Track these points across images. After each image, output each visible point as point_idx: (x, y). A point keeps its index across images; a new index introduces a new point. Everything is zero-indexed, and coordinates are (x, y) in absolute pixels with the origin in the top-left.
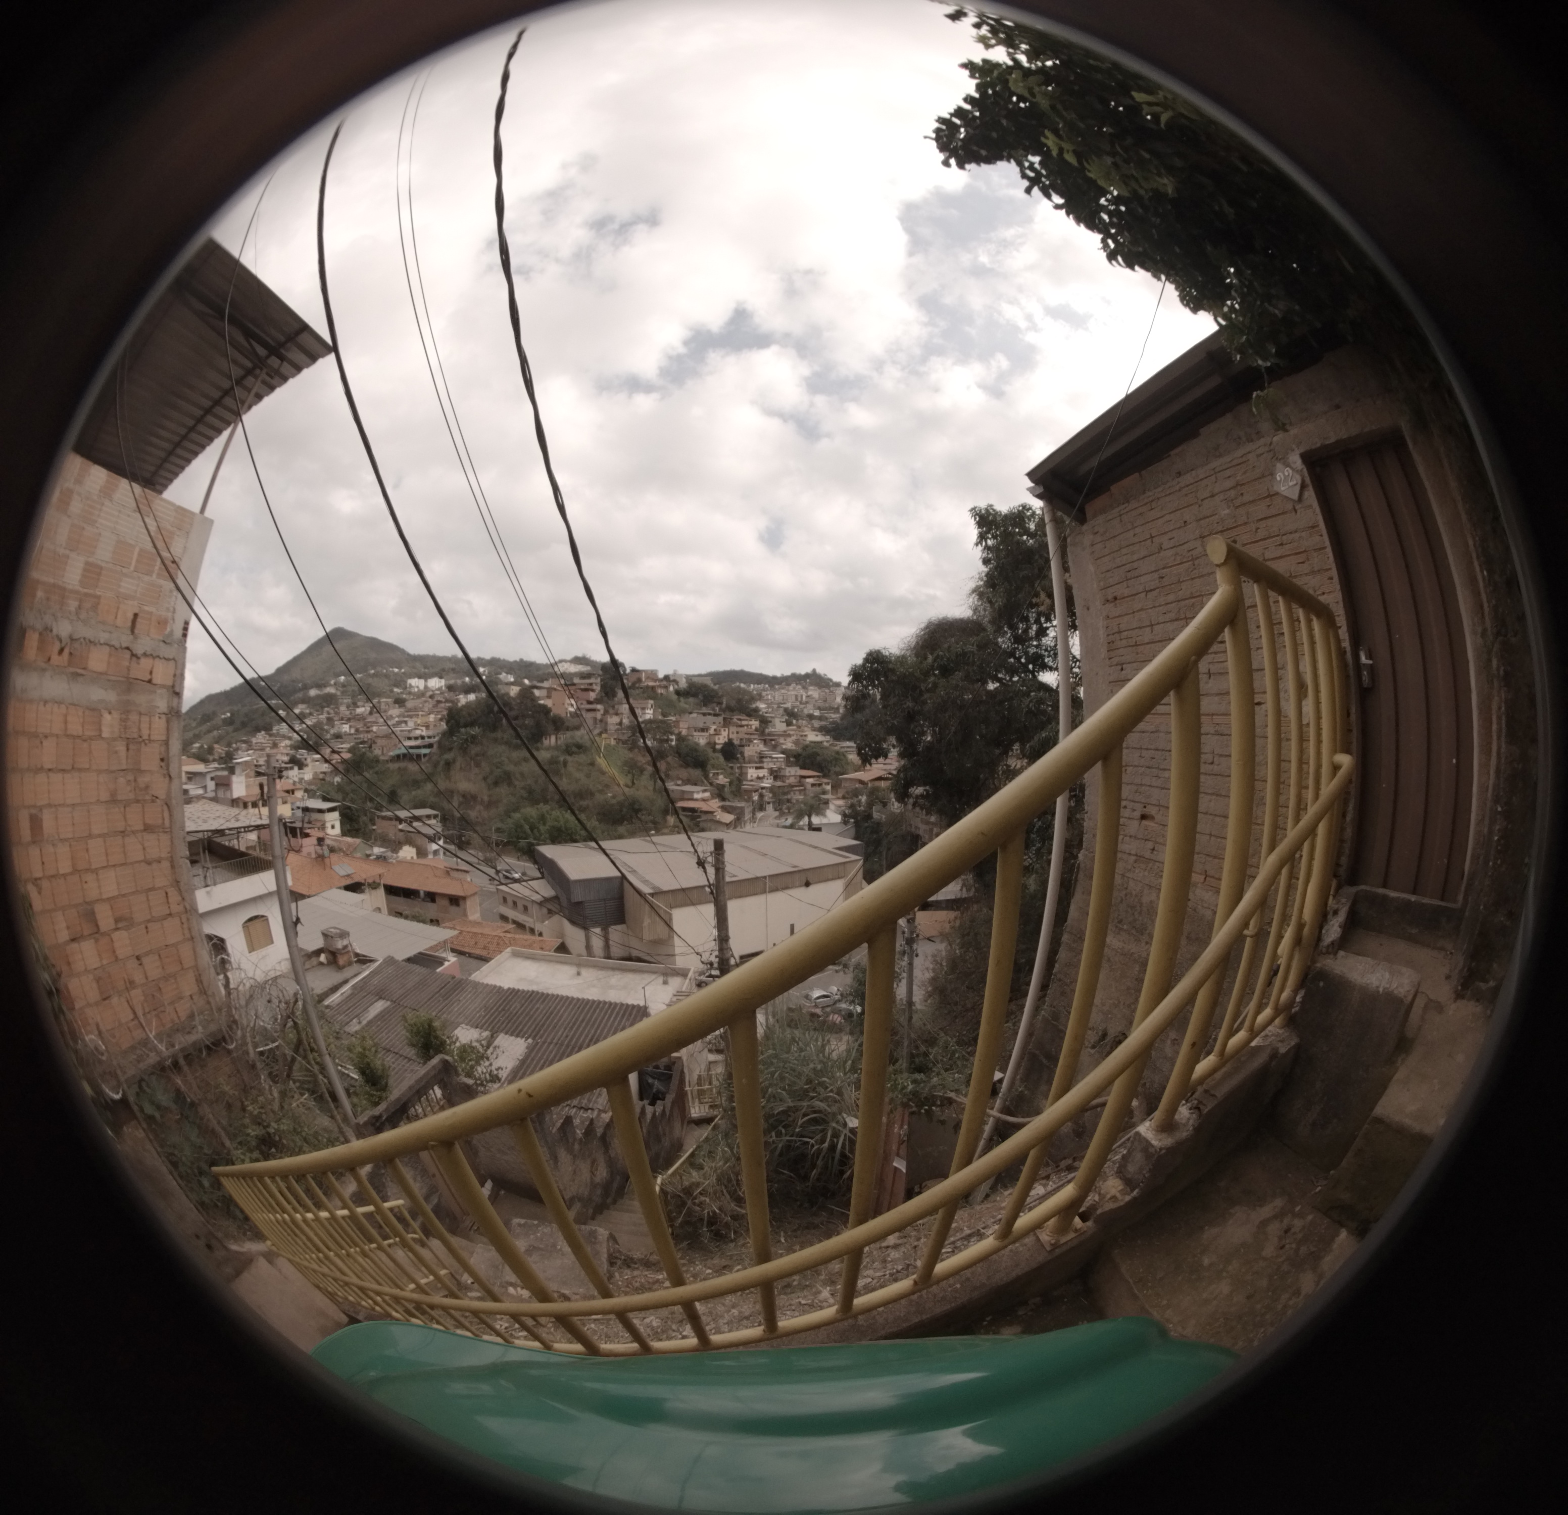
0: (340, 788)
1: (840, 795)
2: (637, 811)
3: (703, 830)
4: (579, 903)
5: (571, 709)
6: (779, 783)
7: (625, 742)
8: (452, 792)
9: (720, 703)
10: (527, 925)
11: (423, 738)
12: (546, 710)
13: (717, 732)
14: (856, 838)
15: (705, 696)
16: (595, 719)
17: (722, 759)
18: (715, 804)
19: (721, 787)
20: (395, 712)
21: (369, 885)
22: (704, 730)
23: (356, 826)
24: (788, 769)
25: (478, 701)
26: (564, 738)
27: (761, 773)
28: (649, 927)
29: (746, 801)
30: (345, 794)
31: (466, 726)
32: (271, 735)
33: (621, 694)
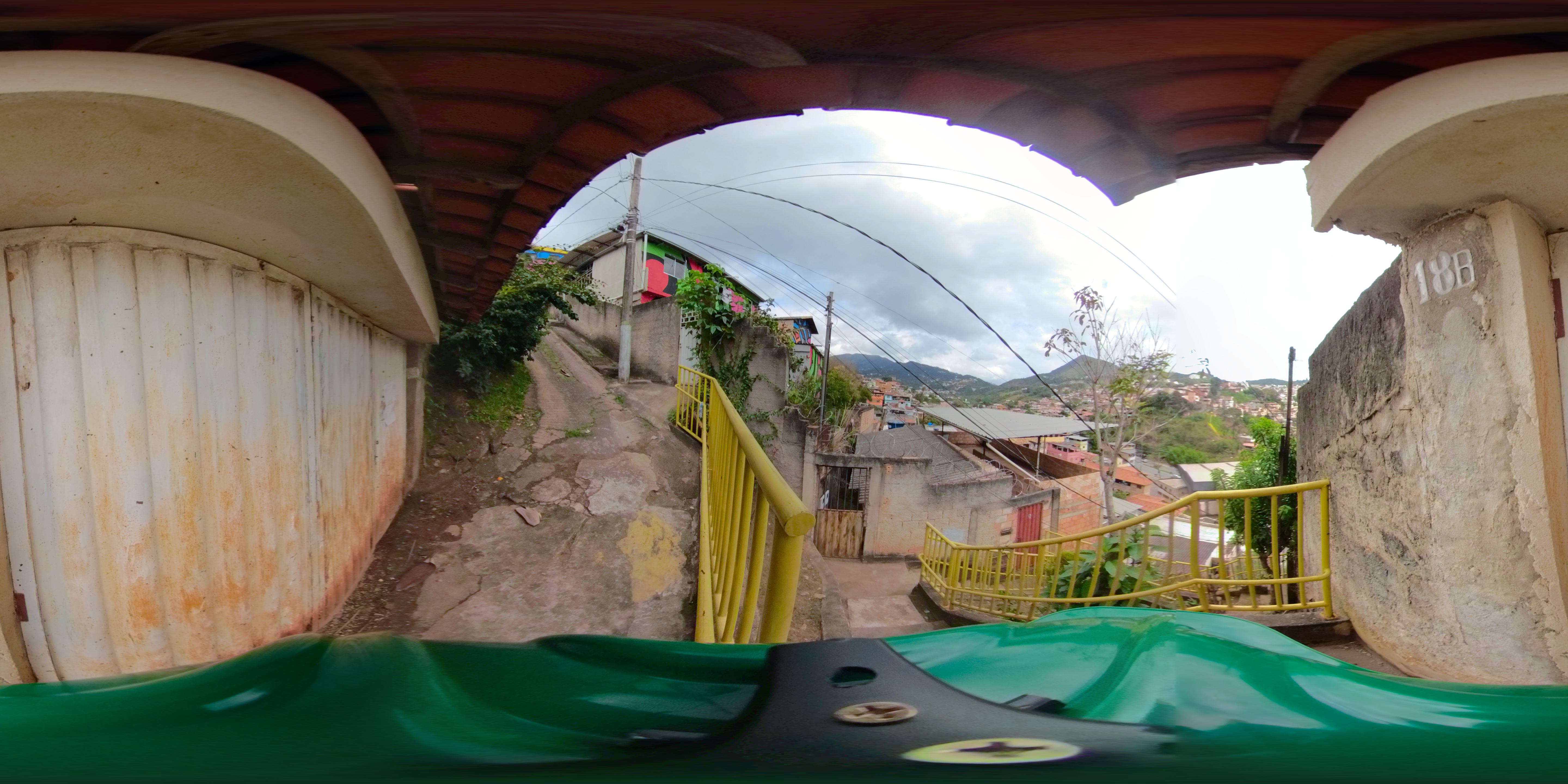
2: (1225, 448)
5: (1198, 400)
7: (1221, 415)
8: (1141, 435)
9: (1263, 396)
12: (1185, 401)
13: (1262, 411)
15: (1255, 392)
16: (1207, 405)
22: (1256, 410)
26: (1193, 414)
31: (1149, 405)
33: (1219, 393)
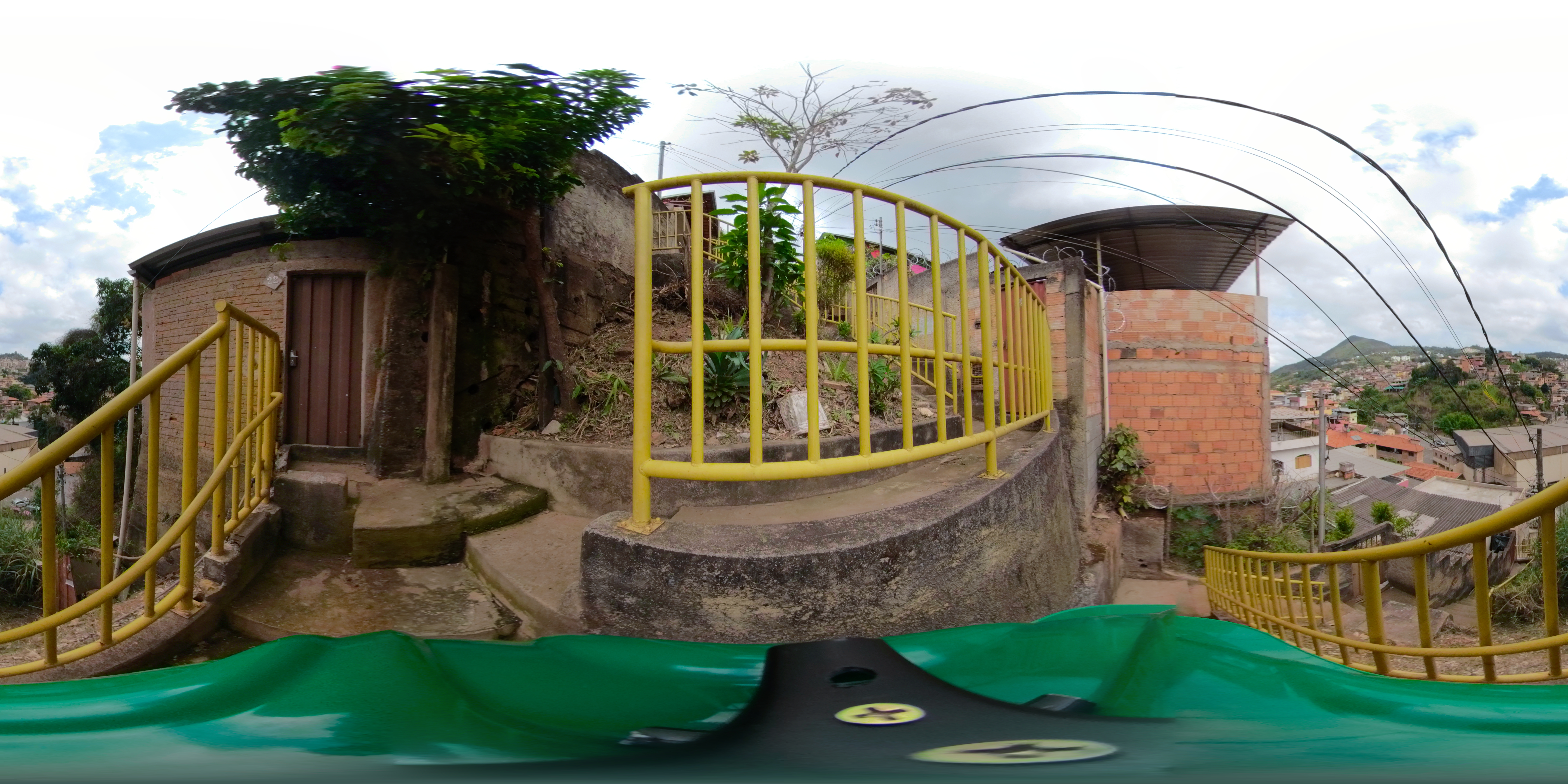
0: (1357, 404)
2: (1502, 415)
3: (1533, 424)
4: (1472, 457)
5: (1472, 369)
7: (1496, 384)
8: (1414, 406)
9: (1541, 367)
10: (1447, 466)
11: (1400, 382)
12: (1459, 370)
15: (1534, 363)
16: (1483, 374)
17: (1541, 392)
18: (1538, 413)
19: (1541, 405)
20: (1386, 371)
21: (1369, 445)
22: (1533, 379)
23: (1365, 419)
25: (1427, 366)
26: (1468, 382)
27: (1560, 398)
28: (1505, 468)
29: (1552, 411)
30: (1360, 406)
31: (1421, 377)
32: (1321, 381)
33: (1494, 362)
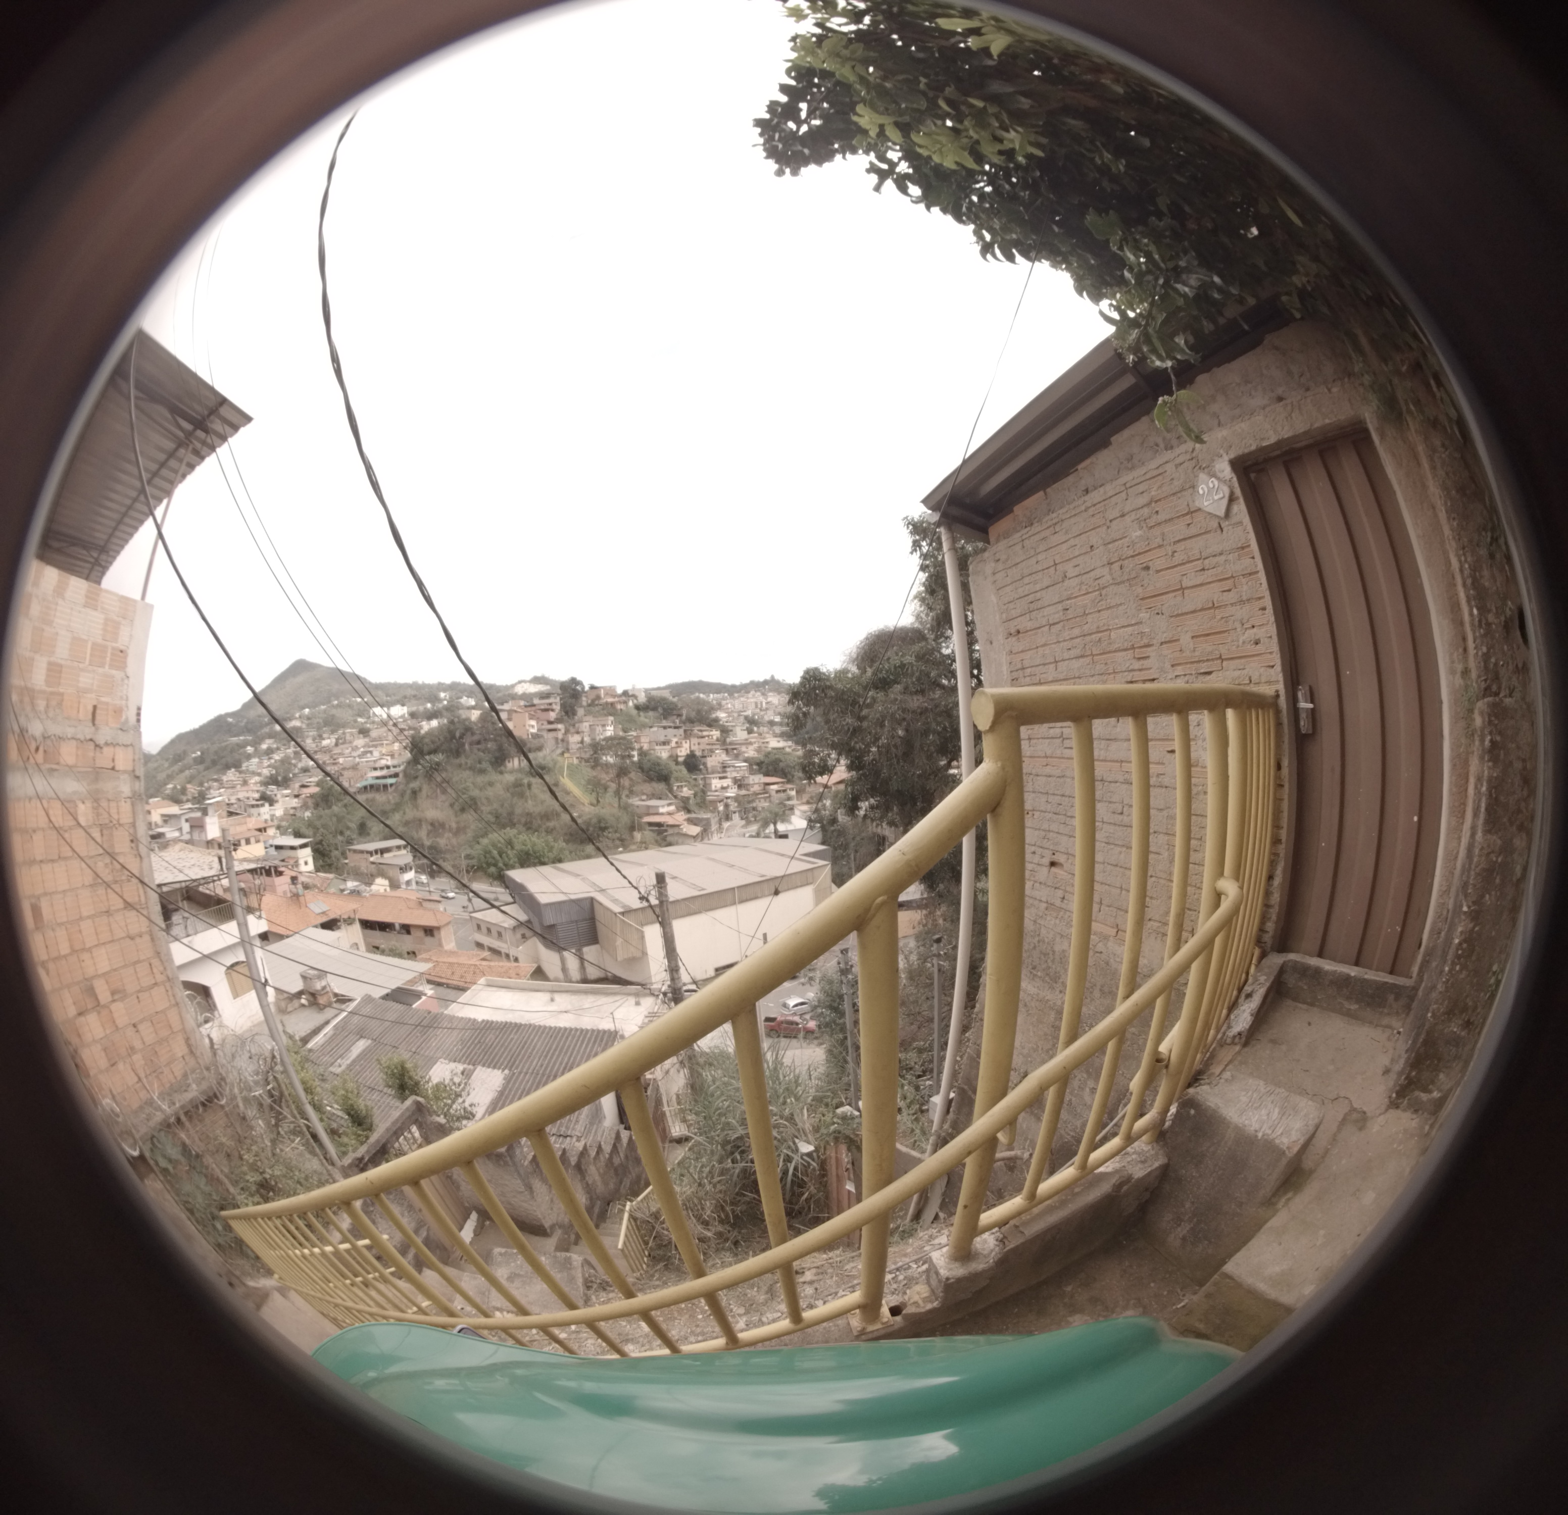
0: (310, 824)
1: (805, 800)
3: (670, 844)
4: (552, 926)
5: (534, 731)
6: (743, 792)
7: (587, 761)
8: (420, 820)
9: (679, 715)
10: (503, 951)
11: (388, 767)
13: (678, 745)
14: (823, 843)
15: (664, 709)
16: (557, 739)
17: (684, 771)
18: (681, 817)
19: (685, 800)
20: (360, 742)
21: (345, 920)
22: (664, 743)
23: (329, 861)
24: (752, 777)
25: (440, 727)
26: (527, 760)
27: (725, 783)
28: (622, 946)
29: (712, 812)
30: (316, 829)
31: (430, 753)
32: (240, 772)
33: (580, 712)
